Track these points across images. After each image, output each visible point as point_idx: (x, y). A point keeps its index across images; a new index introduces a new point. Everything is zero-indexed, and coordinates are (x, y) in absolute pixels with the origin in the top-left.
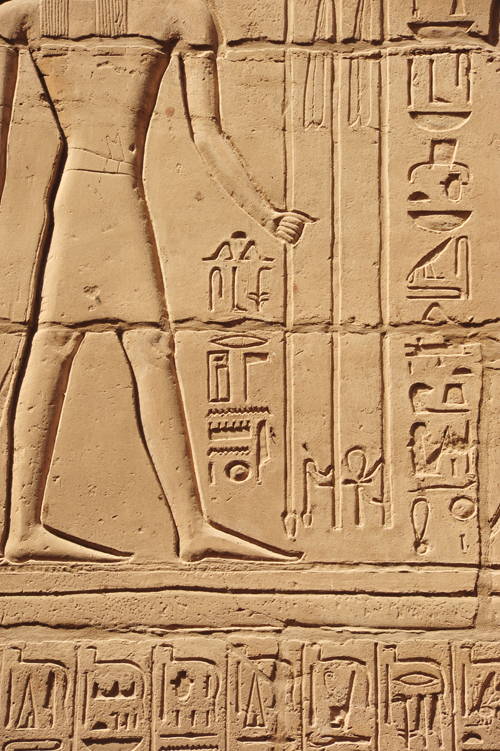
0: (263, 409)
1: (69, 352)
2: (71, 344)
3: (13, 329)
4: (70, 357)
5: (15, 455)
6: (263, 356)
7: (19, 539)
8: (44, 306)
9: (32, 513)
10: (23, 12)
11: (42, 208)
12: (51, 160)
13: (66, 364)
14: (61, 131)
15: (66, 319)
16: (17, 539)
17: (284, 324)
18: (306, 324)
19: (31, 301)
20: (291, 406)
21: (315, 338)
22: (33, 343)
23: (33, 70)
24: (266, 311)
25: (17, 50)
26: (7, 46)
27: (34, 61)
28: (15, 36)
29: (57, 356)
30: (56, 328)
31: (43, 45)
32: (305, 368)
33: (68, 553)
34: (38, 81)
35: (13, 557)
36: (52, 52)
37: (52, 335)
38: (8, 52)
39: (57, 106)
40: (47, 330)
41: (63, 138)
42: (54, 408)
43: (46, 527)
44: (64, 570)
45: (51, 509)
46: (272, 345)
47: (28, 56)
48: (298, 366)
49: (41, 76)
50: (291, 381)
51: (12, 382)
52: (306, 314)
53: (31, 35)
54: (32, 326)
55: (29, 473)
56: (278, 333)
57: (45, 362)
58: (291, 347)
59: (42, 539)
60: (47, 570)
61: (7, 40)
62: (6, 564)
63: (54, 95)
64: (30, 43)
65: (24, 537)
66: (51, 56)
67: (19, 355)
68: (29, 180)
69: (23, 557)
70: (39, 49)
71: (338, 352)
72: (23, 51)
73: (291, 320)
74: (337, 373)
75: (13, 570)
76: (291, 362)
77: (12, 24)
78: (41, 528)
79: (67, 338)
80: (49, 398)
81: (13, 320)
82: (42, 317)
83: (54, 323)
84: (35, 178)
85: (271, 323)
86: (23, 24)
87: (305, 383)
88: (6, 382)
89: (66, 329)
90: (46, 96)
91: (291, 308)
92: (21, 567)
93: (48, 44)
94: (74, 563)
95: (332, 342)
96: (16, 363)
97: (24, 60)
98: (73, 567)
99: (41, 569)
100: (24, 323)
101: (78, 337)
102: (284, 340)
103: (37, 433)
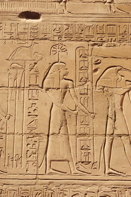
0: (2, 148)
6: (2, 139)
17: (6, 133)
18: (10, 133)
20: (7, 147)
21: (11, 136)
24: (3, 131)
32: (9, 141)
46: (4, 137)
48: (8, 140)
50: (7, 143)
52: (10, 132)
56: (5, 135)
58: (7, 137)
71: (15, 138)
73: (7, 133)
74: (15, 142)
76: (7, 140)
85: (4, 133)
87: (9, 143)
91: (7, 131)
95: (14, 136)
102: (6, 136)
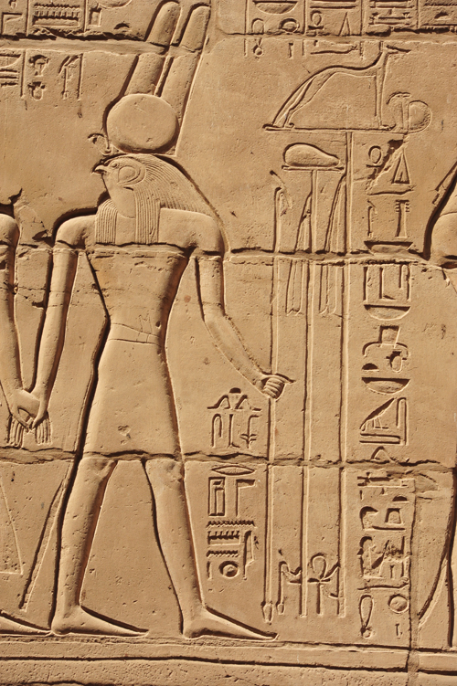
0: (249, 523)
1: (105, 475)
2: (107, 469)
3: (64, 457)
4: (106, 479)
5: (62, 552)
6: (251, 482)
7: (62, 616)
8: (88, 439)
9: (73, 597)
10: (83, 226)
11: (90, 367)
12: (98, 332)
13: (103, 484)
14: (106, 311)
15: (105, 450)
16: (61, 616)
17: (268, 459)
19: (78, 436)
20: (271, 521)
21: (291, 470)
22: (79, 467)
23: (88, 267)
24: (255, 448)
25: (77, 253)
26: (70, 249)
27: (89, 261)
28: (76, 243)
29: (97, 478)
30: (96, 457)
31: (96, 250)
32: (283, 493)
33: (99, 628)
34: (92, 275)
35: (57, 630)
36: (102, 255)
37: (93, 462)
38: (71, 254)
39: (104, 293)
40: (90, 458)
41: (108, 317)
42: (92, 517)
43: (84, 608)
44: (96, 641)
45: (87, 594)
47: (85, 257)
48: (277, 490)
49: (94, 271)
50: (271, 502)
51: (62, 496)
52: (285, 452)
53: (87, 242)
54: (78, 455)
55: (72, 566)
56: (263, 465)
57: (87, 482)
58: (272, 476)
59: (80, 617)
60: (82, 641)
61: (70, 246)
62: (52, 636)
63: (102, 285)
64: (87, 248)
65: (66, 615)
66: (101, 257)
67: (68, 476)
68: (81, 346)
69: (65, 631)
70: (93, 252)
71: (308, 482)
72: (82, 253)
73: (273, 456)
74: (307, 497)
75: (57, 640)
76: (272, 487)
77: (74, 235)
78: (79, 609)
79: (104, 464)
80: (88, 509)
81: (65, 450)
82: (87, 448)
83: (95, 453)
84: (85, 345)
85: (258, 458)
86: (83, 234)
87: (282, 504)
88: (58, 497)
89: (104, 458)
90: (96, 286)
91: (273, 447)
92: (63, 638)
93: (100, 249)
94: (103, 636)
95: (304, 474)
96: (65, 483)
97: (82, 260)
98: (102, 639)
99: (78, 640)
100: (73, 452)
101: (112, 464)
102: (267, 470)
103: (79, 536)
